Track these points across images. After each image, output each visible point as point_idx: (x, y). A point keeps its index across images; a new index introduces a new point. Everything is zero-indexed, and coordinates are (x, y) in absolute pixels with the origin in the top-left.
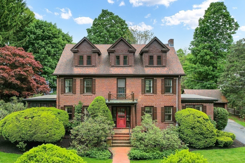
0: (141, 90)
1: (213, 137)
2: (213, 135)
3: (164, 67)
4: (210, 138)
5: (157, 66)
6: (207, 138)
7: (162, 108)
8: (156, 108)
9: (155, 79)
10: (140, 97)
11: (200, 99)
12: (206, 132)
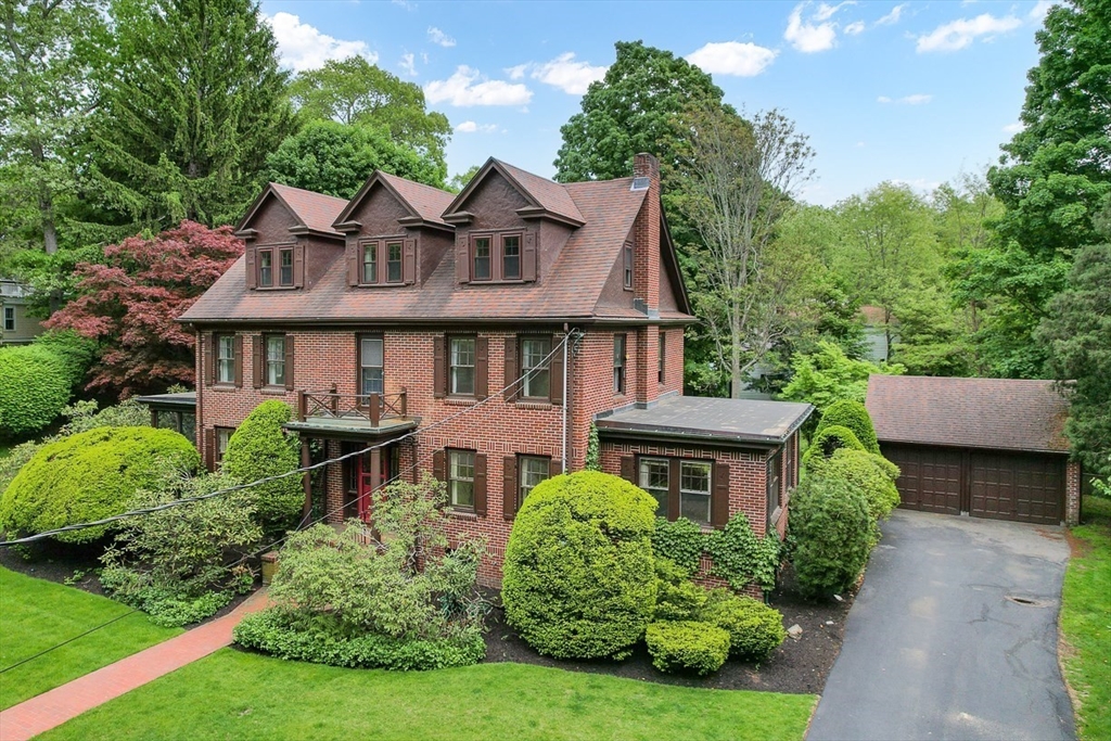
0: (430, 382)
1: (611, 616)
2: (611, 610)
3: (530, 285)
4: (595, 619)
5: (502, 281)
6: (580, 616)
7: (505, 459)
8: (484, 456)
9: (483, 339)
10: (430, 409)
11: (690, 434)
12: (578, 589)
